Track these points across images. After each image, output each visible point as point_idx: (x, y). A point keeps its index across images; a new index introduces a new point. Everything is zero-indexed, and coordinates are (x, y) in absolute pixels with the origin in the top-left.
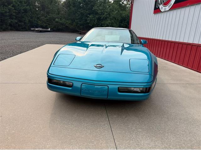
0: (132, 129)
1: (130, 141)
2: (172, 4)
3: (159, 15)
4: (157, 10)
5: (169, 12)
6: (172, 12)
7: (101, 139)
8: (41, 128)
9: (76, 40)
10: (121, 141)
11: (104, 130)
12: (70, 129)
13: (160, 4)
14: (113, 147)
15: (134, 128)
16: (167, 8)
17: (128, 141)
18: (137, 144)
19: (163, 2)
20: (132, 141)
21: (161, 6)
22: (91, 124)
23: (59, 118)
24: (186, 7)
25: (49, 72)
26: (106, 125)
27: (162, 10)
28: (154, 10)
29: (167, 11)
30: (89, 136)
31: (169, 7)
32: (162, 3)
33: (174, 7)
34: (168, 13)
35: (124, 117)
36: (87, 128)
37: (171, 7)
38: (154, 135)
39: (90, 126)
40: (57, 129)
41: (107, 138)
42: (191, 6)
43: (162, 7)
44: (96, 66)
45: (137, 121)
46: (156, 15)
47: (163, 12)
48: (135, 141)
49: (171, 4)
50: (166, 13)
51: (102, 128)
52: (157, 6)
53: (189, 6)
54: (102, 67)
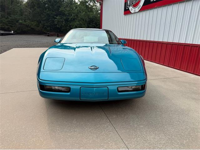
0: (134, 126)
1: (137, 138)
2: (141, 6)
3: (129, 17)
4: (127, 12)
5: (139, 13)
6: (141, 13)
7: (109, 141)
8: (42, 141)
9: (55, 42)
10: (129, 140)
11: (108, 131)
12: (74, 136)
13: (129, 6)
14: (124, 147)
15: (136, 126)
16: (137, 9)
17: (135, 139)
18: (144, 141)
19: (133, 4)
20: (138, 138)
21: (130, 8)
22: (95, 128)
23: (58, 126)
24: (154, 8)
25: (40, 78)
26: (109, 127)
27: (132, 12)
28: (124, 11)
29: (137, 12)
30: (97, 140)
31: (138, 8)
32: (131, 5)
33: (143, 9)
34: (138, 14)
35: (123, 116)
36: (91, 133)
38: (156, 129)
39: (94, 130)
40: (60, 139)
41: (115, 140)
43: (132, 9)
44: (91, 68)
45: (136, 118)
46: (126, 16)
47: (133, 13)
48: (142, 138)
50: (135, 15)
51: (107, 130)
52: (127, 8)
53: (157, 8)
54: (97, 69)
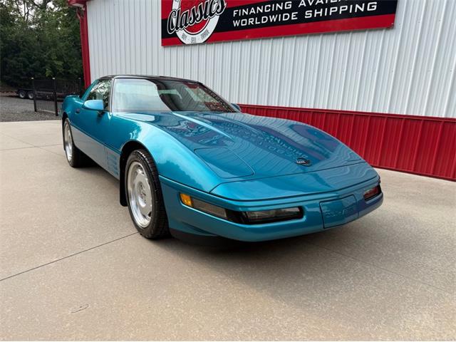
2: (210, 32)
5: (205, 46)
6: (211, 47)
13: (177, 28)
16: (199, 38)
19: (186, 24)
21: (180, 33)
27: (186, 41)
28: (163, 37)
29: (199, 44)
31: (203, 36)
32: (181, 27)
33: (214, 38)
34: (203, 48)
37: (208, 37)
42: (252, 40)
43: (184, 35)
44: (300, 162)
46: (168, 49)
47: (189, 45)
49: (207, 31)
52: (171, 31)
53: (249, 40)
